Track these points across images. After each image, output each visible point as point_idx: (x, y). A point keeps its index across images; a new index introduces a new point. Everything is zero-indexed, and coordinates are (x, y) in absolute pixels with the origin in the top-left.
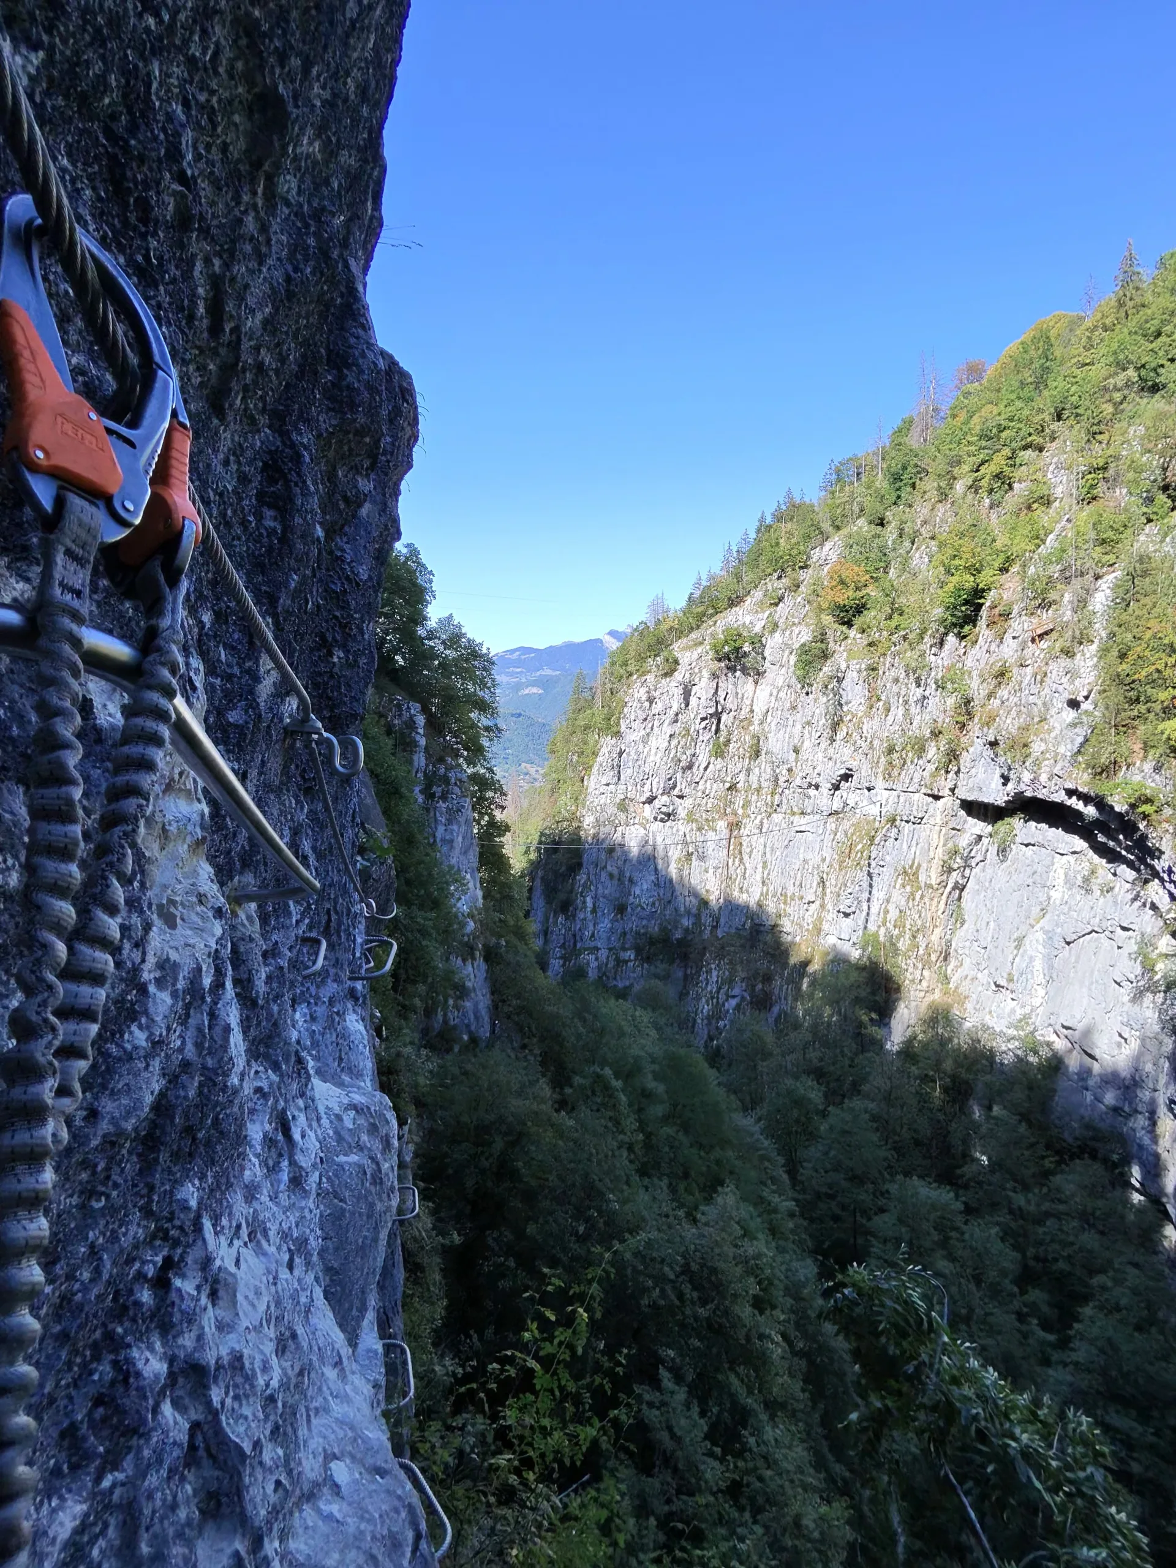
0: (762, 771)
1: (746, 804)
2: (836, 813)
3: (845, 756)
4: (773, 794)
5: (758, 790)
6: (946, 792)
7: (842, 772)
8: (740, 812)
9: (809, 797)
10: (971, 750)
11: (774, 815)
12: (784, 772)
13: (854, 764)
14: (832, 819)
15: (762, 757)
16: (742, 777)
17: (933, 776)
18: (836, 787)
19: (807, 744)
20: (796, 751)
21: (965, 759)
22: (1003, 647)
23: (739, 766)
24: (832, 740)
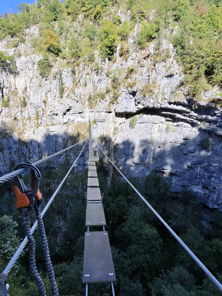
0: (30, 111)
1: (24, 125)
2: (66, 123)
3: (68, 102)
4: (37, 119)
5: (29, 118)
6: (113, 111)
7: (68, 108)
8: (22, 128)
9: (54, 119)
10: (121, 96)
11: (40, 127)
12: (41, 110)
13: (72, 105)
14: (65, 125)
15: (28, 106)
16: (19, 114)
17: (109, 105)
18: (65, 114)
19: (49, 99)
20: (45, 102)
21: (120, 99)
22: (128, 62)
23: (17, 110)
24: (62, 97)
